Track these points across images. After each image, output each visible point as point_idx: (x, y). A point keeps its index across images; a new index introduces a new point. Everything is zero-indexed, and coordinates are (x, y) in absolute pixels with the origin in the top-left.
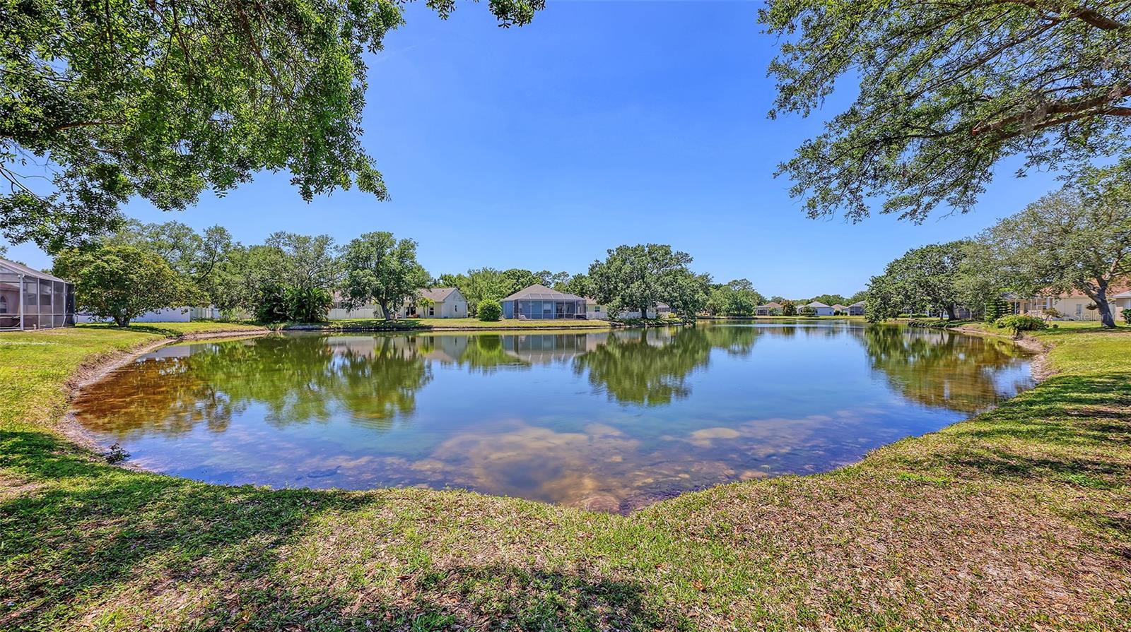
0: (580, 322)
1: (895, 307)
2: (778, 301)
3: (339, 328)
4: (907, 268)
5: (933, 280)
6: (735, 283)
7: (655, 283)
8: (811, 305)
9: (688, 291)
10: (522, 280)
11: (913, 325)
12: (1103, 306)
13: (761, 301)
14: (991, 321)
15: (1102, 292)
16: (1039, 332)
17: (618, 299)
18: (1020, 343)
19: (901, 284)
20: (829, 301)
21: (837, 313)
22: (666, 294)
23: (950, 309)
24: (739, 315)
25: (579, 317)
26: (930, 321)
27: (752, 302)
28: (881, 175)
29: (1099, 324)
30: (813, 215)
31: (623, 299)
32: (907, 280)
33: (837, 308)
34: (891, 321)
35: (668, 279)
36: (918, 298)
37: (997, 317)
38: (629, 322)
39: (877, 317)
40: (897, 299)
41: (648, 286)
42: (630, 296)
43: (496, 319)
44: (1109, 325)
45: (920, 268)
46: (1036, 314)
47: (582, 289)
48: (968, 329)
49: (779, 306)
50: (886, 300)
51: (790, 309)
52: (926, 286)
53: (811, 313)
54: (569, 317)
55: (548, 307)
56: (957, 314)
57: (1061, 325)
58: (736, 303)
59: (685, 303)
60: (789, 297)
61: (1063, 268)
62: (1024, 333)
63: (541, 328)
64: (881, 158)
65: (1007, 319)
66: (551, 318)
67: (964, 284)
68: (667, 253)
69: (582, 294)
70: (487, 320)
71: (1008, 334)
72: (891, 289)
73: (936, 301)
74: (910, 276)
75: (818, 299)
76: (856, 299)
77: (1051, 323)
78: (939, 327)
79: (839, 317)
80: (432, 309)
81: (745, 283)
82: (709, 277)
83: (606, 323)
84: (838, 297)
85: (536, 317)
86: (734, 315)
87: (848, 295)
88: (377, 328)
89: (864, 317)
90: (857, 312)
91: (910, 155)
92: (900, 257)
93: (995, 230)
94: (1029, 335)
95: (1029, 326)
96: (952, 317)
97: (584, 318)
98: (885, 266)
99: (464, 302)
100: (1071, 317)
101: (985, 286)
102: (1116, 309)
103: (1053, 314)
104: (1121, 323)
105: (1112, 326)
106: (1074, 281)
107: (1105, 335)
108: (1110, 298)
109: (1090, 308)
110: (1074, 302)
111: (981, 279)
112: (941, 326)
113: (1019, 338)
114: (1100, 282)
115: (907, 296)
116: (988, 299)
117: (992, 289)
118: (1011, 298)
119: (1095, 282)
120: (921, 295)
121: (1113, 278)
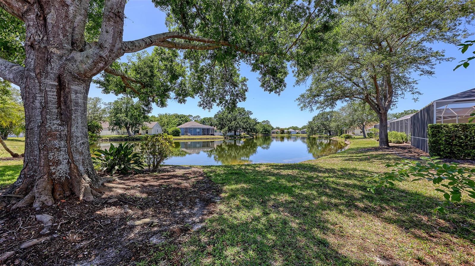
0: (213, 137)
1: (315, 131)
2: (278, 128)
3: (107, 140)
4: (318, 119)
5: (325, 123)
6: (264, 122)
7: (241, 122)
8: (289, 130)
9: (252, 125)
10: (182, 119)
11: (320, 137)
12: (363, 132)
13: (273, 128)
14: (340, 136)
15: (363, 128)
16: (350, 139)
17: (227, 127)
18: (346, 142)
19: (317, 124)
20: (295, 128)
21: (297, 133)
22: (244, 126)
23: (330, 132)
24: (266, 134)
25: (211, 135)
26: (325, 136)
27: (270, 129)
28: (316, 102)
29: (363, 137)
30: (302, 110)
31: (229, 128)
32: (318, 123)
33: (297, 131)
34: (314, 136)
35: (245, 120)
36: (321, 129)
37: (341, 135)
38: (231, 136)
39: (310, 135)
40: (316, 129)
41: (238, 123)
42: (231, 127)
43: (179, 136)
44: (365, 137)
45: (322, 119)
46: (350, 134)
47: (211, 123)
48: (334, 138)
49: (279, 131)
50: (312, 129)
51: (283, 132)
52: (323, 125)
53: (289, 133)
54: (208, 134)
55: (198, 130)
56: (331, 134)
57: (356, 137)
58: (265, 129)
59: (251, 130)
60: (282, 127)
61: (355, 121)
62: (347, 139)
63: (198, 139)
64: (316, 99)
65: (343, 135)
66: (200, 135)
67: (333, 125)
68: (244, 111)
69: (211, 125)
70: (175, 136)
71: (343, 140)
72: (314, 125)
73: (326, 129)
74: (319, 121)
75: (290, 128)
76: (303, 128)
77: (353, 136)
78: (327, 138)
79: (298, 134)
80: (147, 131)
81: (268, 122)
82: (257, 119)
83: (222, 137)
84: (296, 127)
85: (195, 135)
86: (264, 134)
87: (300, 127)
88: (126, 139)
89: (306, 134)
90: (303, 133)
91: (322, 99)
92: (316, 115)
93: (340, 109)
94: (348, 140)
95: (348, 137)
96: (330, 135)
97: (213, 135)
98: (312, 118)
99: (160, 128)
100: (357, 135)
101: (338, 126)
102: (366, 133)
103: (353, 134)
104: (367, 136)
105: (366, 137)
106: (358, 125)
107: (364, 139)
108: (365, 130)
109: (361, 132)
110: (358, 131)
111: (337, 124)
112: (327, 137)
113: (346, 141)
114: (363, 125)
115: (318, 128)
116: (339, 130)
117: (339, 126)
118: (345, 129)
119: (362, 125)
120: (322, 127)
121: (366, 124)
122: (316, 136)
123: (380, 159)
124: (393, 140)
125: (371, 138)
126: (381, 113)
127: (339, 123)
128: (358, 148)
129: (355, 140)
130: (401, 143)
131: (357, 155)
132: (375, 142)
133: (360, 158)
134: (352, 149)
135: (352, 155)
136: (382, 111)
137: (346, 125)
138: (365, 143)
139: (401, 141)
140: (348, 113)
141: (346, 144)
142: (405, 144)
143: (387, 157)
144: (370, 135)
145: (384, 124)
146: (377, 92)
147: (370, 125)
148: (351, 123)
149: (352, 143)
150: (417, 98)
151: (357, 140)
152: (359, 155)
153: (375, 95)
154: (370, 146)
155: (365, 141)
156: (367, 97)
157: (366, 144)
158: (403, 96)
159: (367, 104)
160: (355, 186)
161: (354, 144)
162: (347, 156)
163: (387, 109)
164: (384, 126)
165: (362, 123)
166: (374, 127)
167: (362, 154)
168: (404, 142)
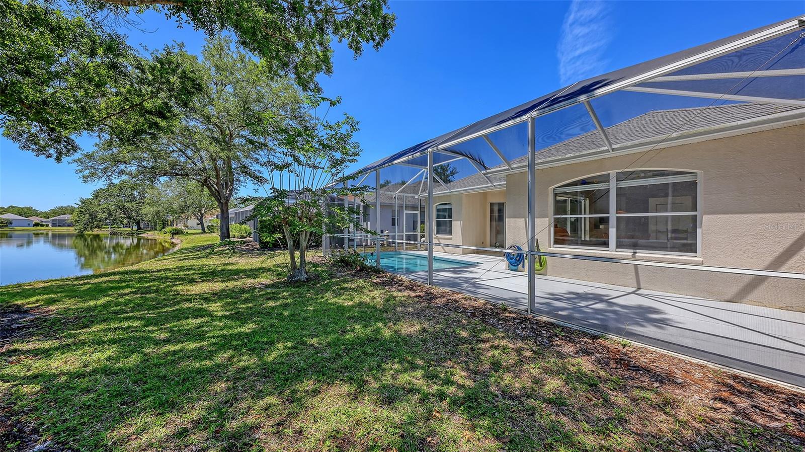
1: (100, 221)
4: (110, 195)
5: (128, 205)
11: (113, 234)
12: (202, 224)
14: (160, 230)
15: (202, 217)
16: (181, 235)
18: (173, 240)
19: (105, 206)
21: (36, 225)
23: (138, 223)
26: (125, 231)
29: (200, 231)
32: (109, 204)
33: (36, 219)
36: (117, 216)
37: (164, 228)
39: (85, 229)
40: (102, 216)
45: (118, 196)
46: (180, 226)
48: (149, 235)
50: (92, 216)
52: (123, 208)
56: (142, 226)
57: (190, 231)
61: (188, 207)
62: (174, 236)
65: (168, 229)
67: (147, 210)
71: (168, 237)
72: (97, 209)
73: (129, 218)
74: (113, 200)
76: (57, 213)
77: (185, 231)
78: (130, 235)
79: (39, 228)
89: (70, 228)
90: (60, 224)
94: (176, 237)
95: (177, 232)
96: (139, 228)
98: (92, 192)
100: (191, 228)
101: (158, 213)
102: (205, 225)
103: (186, 227)
104: (207, 230)
105: (205, 232)
106: (193, 213)
107: (202, 235)
108: (204, 220)
109: (198, 224)
110: (192, 222)
111: (155, 208)
112: (133, 234)
113: (173, 238)
114: (201, 214)
115: (110, 214)
116: (159, 219)
117: (161, 214)
118: (171, 218)
119: (199, 214)
120: (120, 214)
121: (205, 212)
122: (104, 232)
123: (219, 255)
124: (237, 234)
125: (212, 232)
126: (222, 203)
127: (160, 209)
128: (194, 247)
129: (189, 237)
130: (245, 238)
131: (194, 254)
132: (215, 238)
133: (198, 256)
134: (185, 249)
135: (188, 255)
136: (223, 201)
137: (174, 212)
138: (204, 240)
139: (245, 235)
140: (177, 193)
141: (173, 243)
142: (248, 238)
143: (226, 252)
144: (211, 229)
145: (225, 215)
146: (217, 176)
147: (211, 214)
148: (182, 210)
149: (185, 242)
150: (257, 189)
151: (193, 237)
152: (196, 253)
153: (215, 180)
154: (210, 243)
155: (204, 238)
156: (205, 180)
157: (206, 241)
158: (245, 184)
159: (206, 188)
160: (194, 274)
161: (188, 243)
162: (180, 257)
163: (228, 199)
164: (224, 216)
165: (200, 211)
166: (216, 216)
167: (200, 253)
168: (247, 236)
